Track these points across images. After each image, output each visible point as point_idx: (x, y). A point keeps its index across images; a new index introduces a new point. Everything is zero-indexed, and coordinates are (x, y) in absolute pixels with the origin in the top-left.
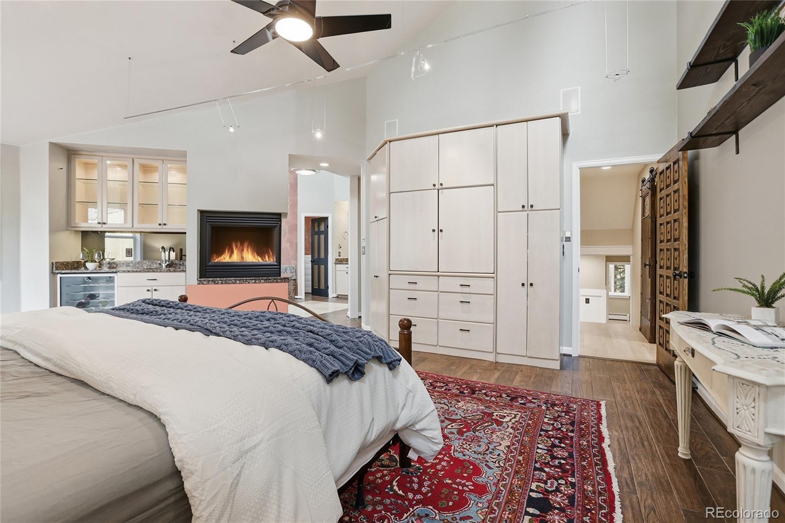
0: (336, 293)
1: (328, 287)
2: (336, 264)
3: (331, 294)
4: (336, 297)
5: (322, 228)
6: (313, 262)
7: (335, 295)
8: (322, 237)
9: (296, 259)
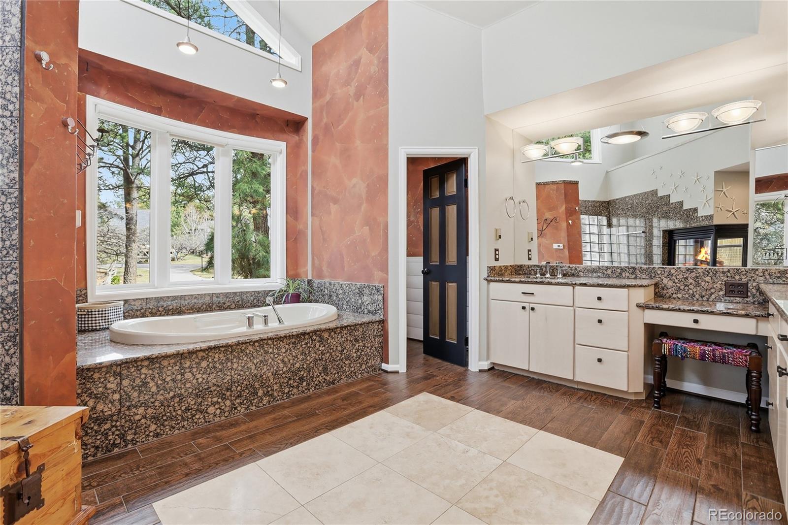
0: (488, 359)
1: (467, 340)
2: (489, 281)
3: (476, 363)
4: (489, 370)
5: (452, 187)
6: (428, 273)
7: (485, 365)
8: (452, 211)
9: (384, 268)
